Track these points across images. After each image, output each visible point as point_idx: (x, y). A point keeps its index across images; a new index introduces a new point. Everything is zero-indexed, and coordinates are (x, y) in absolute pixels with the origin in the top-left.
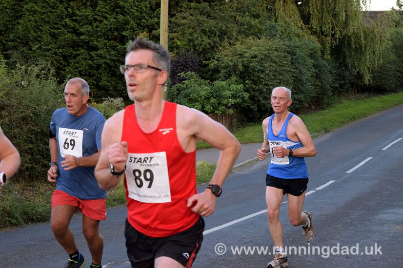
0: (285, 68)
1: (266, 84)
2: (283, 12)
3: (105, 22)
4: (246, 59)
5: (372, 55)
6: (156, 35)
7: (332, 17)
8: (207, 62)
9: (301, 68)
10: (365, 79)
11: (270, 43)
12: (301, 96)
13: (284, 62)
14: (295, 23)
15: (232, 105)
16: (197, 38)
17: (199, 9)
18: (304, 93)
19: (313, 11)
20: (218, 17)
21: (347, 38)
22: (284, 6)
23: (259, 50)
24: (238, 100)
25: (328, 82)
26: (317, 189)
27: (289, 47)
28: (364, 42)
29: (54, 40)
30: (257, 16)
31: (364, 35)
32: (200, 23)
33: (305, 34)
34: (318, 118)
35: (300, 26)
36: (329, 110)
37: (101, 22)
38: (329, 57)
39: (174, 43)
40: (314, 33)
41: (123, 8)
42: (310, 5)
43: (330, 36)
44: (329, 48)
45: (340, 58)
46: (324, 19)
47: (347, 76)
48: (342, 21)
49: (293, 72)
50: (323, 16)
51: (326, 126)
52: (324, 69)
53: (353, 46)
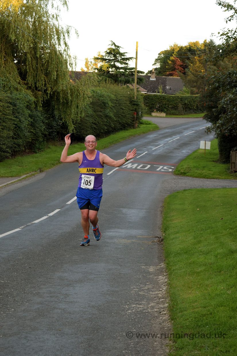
0: (8, 117)
2: (4, 69)
5: (76, 109)
7: (45, 75)
9: (20, 117)
10: (69, 129)
12: (20, 141)
13: (8, 112)
14: (14, 79)
18: (22, 139)
19: (30, 70)
21: (56, 94)
22: (5, 63)
25: (41, 130)
27: (11, 99)
28: (70, 98)
33: (23, 89)
34: (32, 159)
35: (18, 81)
36: (40, 154)
38: (41, 109)
40: (29, 88)
42: (27, 64)
43: (43, 91)
44: (41, 101)
45: (49, 110)
46: (38, 76)
47: (55, 126)
48: (54, 79)
49: (14, 120)
50: (38, 74)
51: (40, 167)
52: (38, 118)
53: (61, 101)
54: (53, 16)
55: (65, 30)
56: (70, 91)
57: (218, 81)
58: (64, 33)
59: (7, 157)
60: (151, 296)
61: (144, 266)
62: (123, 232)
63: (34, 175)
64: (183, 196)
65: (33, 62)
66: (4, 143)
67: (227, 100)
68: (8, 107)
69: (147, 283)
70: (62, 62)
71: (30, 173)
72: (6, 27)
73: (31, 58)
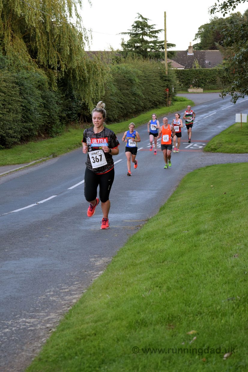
0: (13, 98)
2: (12, 47)
5: (95, 87)
7: (58, 51)
9: (29, 98)
10: (90, 109)
12: (30, 125)
13: (13, 93)
14: (24, 58)
18: (33, 122)
19: (40, 46)
21: (72, 72)
22: (12, 41)
25: (56, 112)
26: (39, 202)
27: (17, 78)
28: (87, 75)
31: (87, 68)
33: (33, 68)
34: (47, 144)
35: (28, 60)
36: (57, 138)
38: (56, 89)
40: (42, 67)
42: (37, 40)
43: (57, 69)
44: (56, 80)
45: (66, 90)
46: (50, 53)
47: (74, 107)
48: (68, 55)
49: (22, 102)
50: (49, 50)
51: (54, 151)
52: (52, 99)
53: (78, 78)
57: (230, 35)
58: (76, 3)
59: (15, 143)
60: (63, 302)
61: (95, 257)
63: (45, 161)
64: (204, 173)
65: (43, 37)
66: (10, 127)
67: (240, 55)
69: (75, 283)
71: (40, 158)
73: (41, 34)
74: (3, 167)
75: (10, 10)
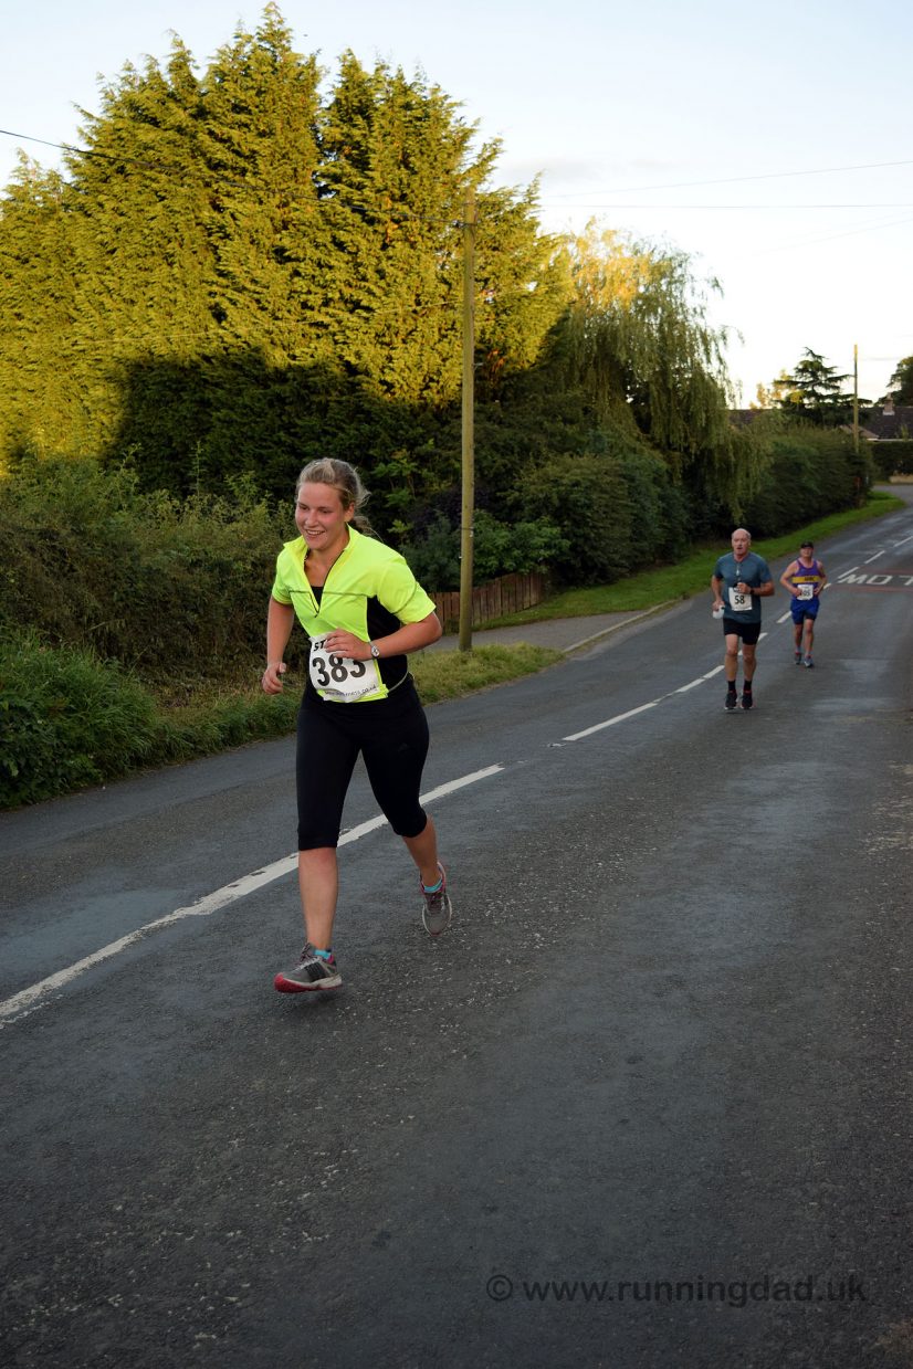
1: (594, 527)
3: (341, 435)
4: (563, 488)
5: (745, 479)
6: (422, 454)
7: (684, 421)
8: (503, 494)
9: (642, 500)
11: (597, 463)
12: (645, 545)
13: (620, 492)
14: (628, 431)
15: (545, 559)
16: (485, 457)
17: (486, 413)
18: (647, 540)
20: (514, 423)
21: (707, 454)
23: (582, 473)
24: (554, 551)
25: (681, 523)
27: (625, 468)
28: (733, 459)
29: (261, 465)
30: (572, 422)
31: (734, 448)
32: (489, 434)
33: (645, 448)
34: (667, 577)
35: (635, 435)
37: (334, 435)
38: (680, 484)
39: (449, 465)
40: (657, 446)
41: (368, 413)
42: (651, 402)
43: (683, 450)
44: (680, 469)
45: (695, 484)
46: (672, 424)
47: (707, 512)
49: (632, 507)
50: (671, 419)
51: (685, 590)
52: (675, 501)
53: (717, 465)
54: (695, 310)
55: (718, 333)
56: (731, 447)
58: (717, 340)
59: (622, 576)
62: (847, 703)
63: (672, 605)
65: (662, 398)
66: (615, 549)
68: (621, 483)
70: (714, 393)
71: (666, 601)
72: (609, 340)
73: (659, 391)
74: (608, 616)
75: (607, 355)
